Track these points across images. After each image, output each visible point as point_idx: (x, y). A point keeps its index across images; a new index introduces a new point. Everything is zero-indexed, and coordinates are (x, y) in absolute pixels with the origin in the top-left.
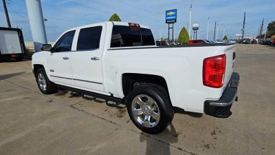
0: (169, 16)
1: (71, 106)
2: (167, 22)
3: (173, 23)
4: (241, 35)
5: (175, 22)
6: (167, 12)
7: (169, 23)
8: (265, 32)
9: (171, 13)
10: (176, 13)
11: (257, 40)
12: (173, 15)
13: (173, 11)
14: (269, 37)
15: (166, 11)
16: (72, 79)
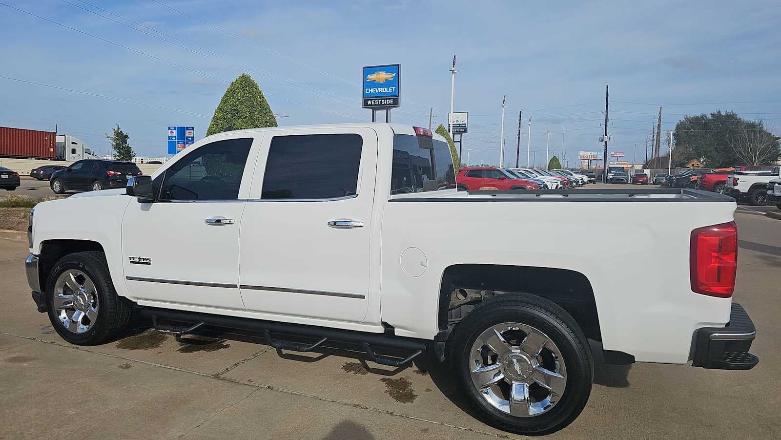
0: (374, 84)
1: (217, 377)
2: (365, 105)
3: (387, 108)
4: (601, 155)
5: (396, 103)
6: (368, 70)
7: (374, 108)
8: (666, 149)
9: (382, 76)
10: (398, 77)
11: (647, 172)
12: (387, 84)
13: (387, 68)
14: (682, 165)
15: (364, 68)
16: (238, 287)
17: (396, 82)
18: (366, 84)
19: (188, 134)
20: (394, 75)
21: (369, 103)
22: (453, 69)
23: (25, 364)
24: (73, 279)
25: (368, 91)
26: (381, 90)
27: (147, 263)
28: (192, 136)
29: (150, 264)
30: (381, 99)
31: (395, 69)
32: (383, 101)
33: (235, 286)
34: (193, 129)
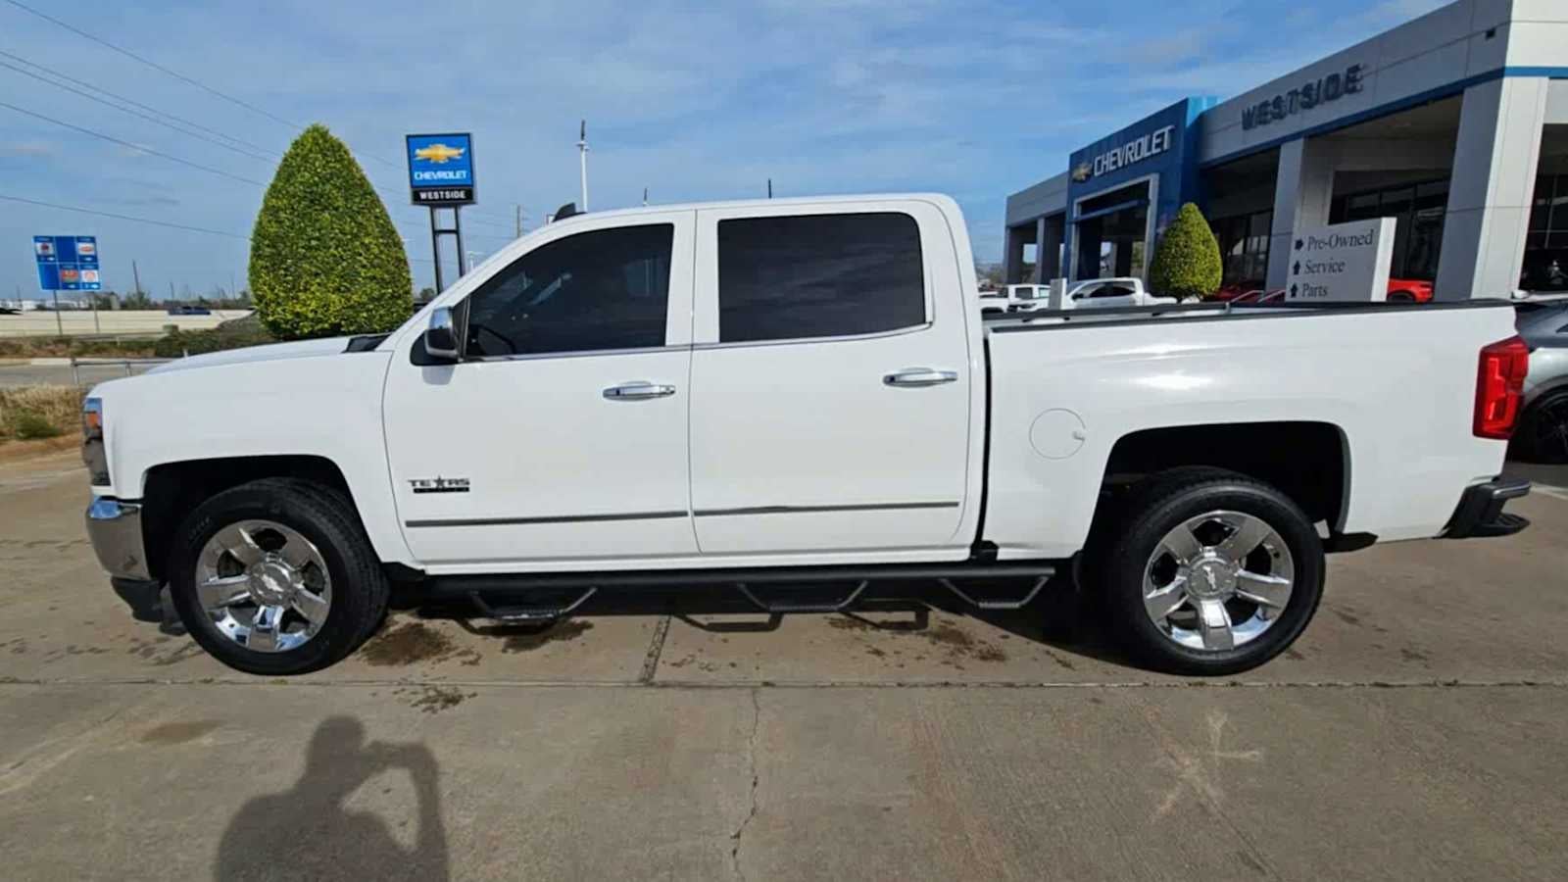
0: (428, 165)
2: (416, 199)
3: (455, 204)
5: (470, 197)
6: (414, 141)
7: (434, 205)
9: (441, 152)
12: (451, 164)
13: (449, 139)
15: (408, 137)
16: (690, 513)
17: (467, 162)
18: (414, 165)
19: (82, 248)
20: (462, 151)
21: (423, 196)
22: (582, 142)
23: (207, 740)
24: (249, 540)
25: (419, 176)
26: (442, 175)
27: (460, 490)
28: (92, 253)
29: (467, 490)
30: (445, 191)
31: (463, 140)
32: (447, 193)
33: (684, 514)
34: (92, 240)
